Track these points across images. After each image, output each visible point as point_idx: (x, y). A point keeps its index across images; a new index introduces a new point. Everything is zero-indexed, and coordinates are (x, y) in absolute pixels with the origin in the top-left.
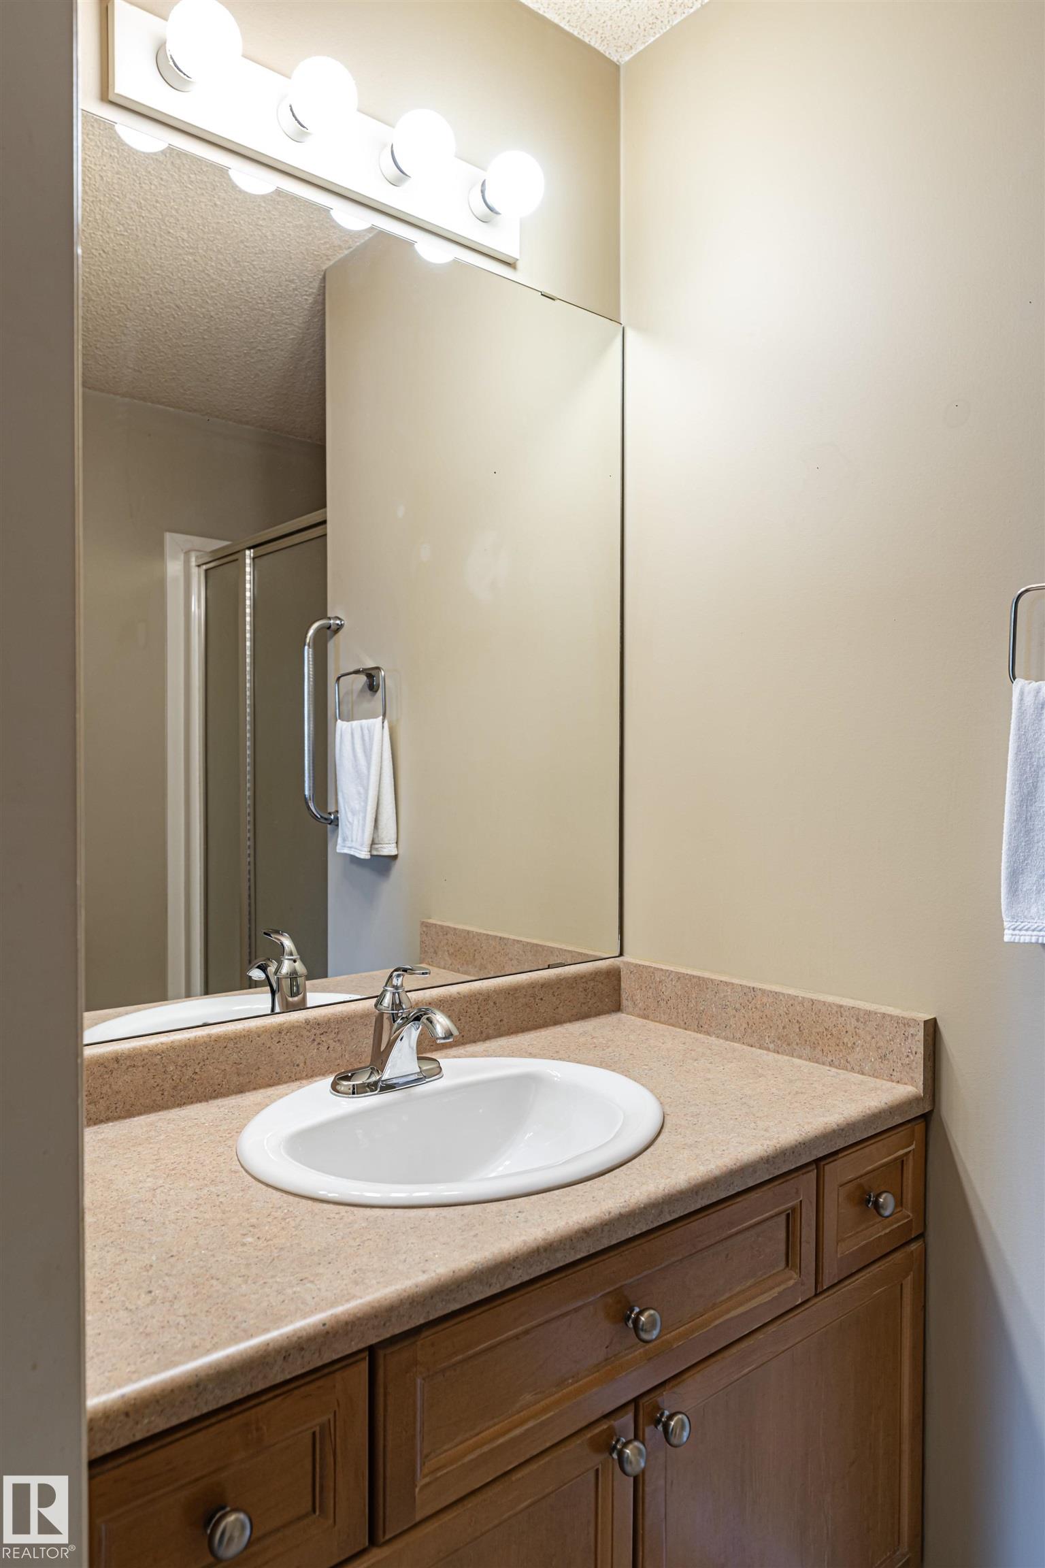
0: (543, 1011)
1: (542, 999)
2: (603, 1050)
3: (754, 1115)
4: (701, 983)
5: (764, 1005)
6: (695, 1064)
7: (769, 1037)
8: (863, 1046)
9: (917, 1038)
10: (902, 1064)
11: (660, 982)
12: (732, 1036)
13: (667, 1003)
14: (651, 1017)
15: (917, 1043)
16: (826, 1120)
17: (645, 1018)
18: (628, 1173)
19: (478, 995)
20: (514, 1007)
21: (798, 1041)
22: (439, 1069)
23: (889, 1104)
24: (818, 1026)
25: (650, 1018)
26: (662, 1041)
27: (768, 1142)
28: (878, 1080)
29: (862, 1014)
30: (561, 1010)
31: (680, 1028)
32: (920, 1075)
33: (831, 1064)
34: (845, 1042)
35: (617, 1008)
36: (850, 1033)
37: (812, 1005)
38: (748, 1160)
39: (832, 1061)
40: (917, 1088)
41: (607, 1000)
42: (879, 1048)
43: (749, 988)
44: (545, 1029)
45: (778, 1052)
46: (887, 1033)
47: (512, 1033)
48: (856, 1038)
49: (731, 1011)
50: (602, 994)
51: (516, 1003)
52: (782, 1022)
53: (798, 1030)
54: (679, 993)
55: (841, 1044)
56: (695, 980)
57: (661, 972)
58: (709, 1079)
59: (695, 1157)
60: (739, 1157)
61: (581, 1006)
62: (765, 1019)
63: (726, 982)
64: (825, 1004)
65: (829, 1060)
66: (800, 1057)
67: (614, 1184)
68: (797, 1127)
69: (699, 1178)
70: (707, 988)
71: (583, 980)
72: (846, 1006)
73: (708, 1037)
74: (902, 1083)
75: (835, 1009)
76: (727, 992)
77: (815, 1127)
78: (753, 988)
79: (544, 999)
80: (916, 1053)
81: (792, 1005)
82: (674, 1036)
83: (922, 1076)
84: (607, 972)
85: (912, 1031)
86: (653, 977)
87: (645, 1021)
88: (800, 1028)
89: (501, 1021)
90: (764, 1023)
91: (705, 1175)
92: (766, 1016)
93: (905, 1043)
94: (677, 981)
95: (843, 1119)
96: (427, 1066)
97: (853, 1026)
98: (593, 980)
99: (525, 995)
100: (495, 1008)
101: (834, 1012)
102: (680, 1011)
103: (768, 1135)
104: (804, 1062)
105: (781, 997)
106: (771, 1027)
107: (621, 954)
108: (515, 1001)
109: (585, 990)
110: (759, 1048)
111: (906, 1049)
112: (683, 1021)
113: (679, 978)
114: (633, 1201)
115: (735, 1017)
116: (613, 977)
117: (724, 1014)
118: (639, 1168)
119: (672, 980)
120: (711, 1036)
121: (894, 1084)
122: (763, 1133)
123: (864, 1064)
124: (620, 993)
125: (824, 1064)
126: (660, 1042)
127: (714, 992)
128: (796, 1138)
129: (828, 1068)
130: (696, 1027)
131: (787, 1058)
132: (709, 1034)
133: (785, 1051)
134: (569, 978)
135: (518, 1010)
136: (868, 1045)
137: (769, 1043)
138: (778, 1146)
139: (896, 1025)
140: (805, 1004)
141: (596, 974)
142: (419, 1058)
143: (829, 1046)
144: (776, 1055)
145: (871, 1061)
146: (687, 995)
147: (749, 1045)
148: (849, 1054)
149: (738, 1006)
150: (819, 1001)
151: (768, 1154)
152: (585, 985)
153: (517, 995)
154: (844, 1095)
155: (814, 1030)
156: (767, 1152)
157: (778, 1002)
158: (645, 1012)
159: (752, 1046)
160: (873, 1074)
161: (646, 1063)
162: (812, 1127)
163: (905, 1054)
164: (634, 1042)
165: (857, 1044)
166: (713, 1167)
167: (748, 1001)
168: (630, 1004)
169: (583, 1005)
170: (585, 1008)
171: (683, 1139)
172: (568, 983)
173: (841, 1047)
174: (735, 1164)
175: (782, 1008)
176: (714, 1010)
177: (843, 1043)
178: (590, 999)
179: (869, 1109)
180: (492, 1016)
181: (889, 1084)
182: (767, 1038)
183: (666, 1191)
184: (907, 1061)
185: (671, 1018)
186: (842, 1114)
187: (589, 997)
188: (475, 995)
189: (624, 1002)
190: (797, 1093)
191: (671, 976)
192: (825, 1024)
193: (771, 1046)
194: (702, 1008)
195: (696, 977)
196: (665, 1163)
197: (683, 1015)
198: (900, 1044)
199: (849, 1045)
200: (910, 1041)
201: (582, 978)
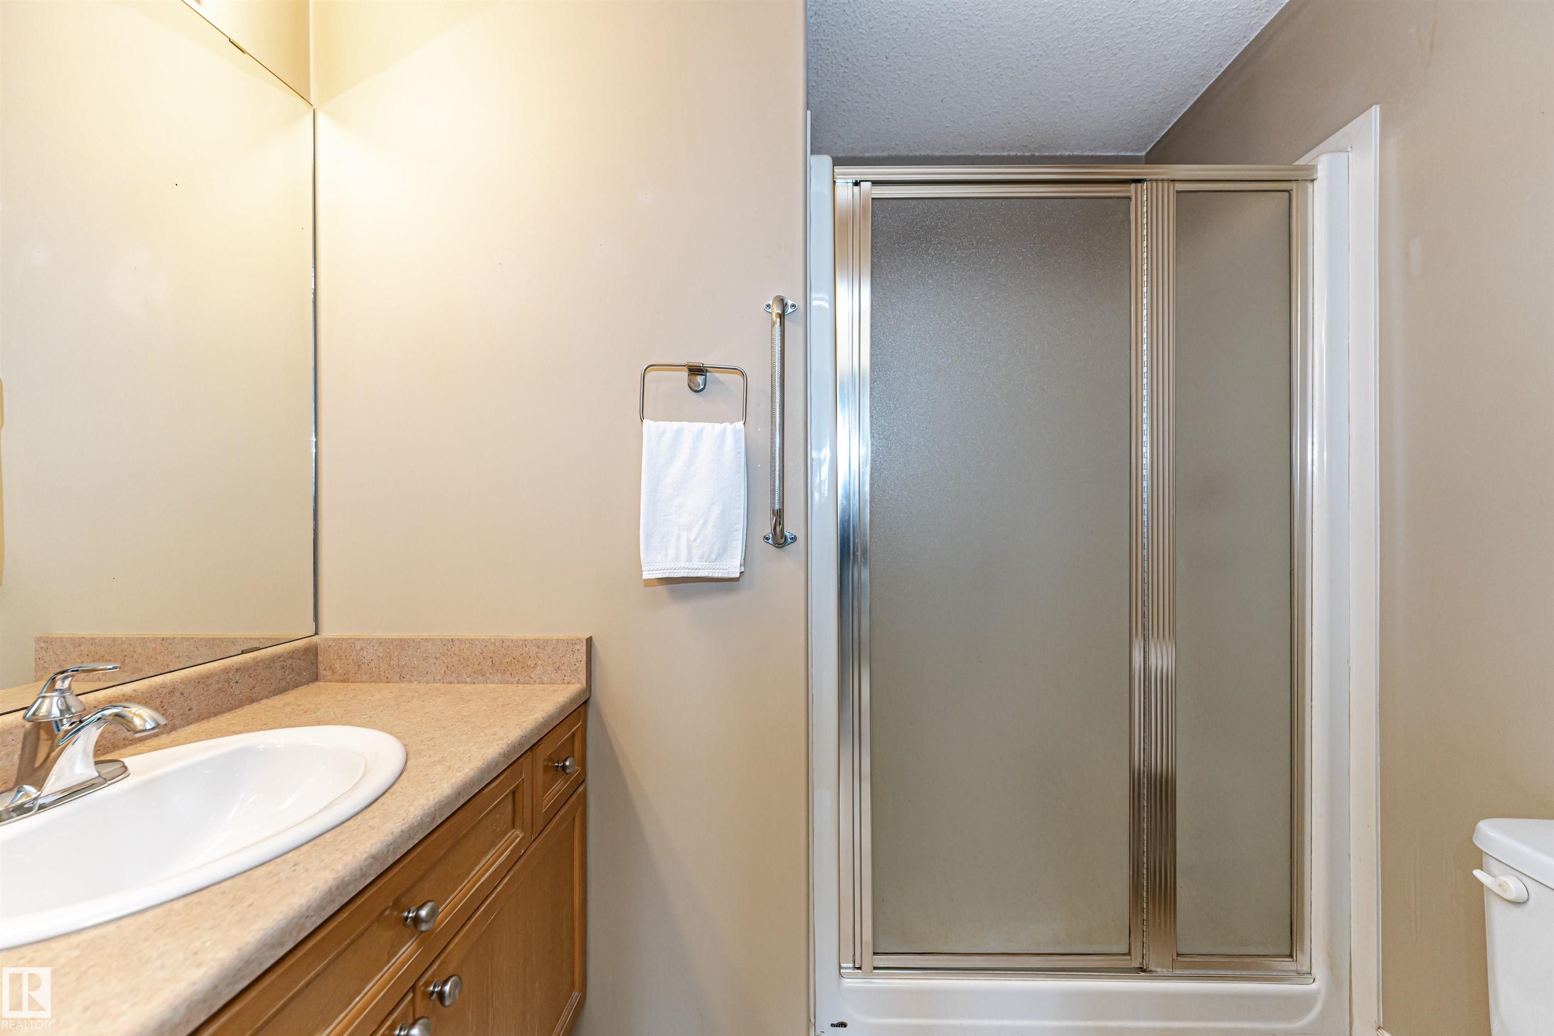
0: (239, 693)
1: (237, 682)
2: (315, 713)
3: (479, 727)
4: (403, 644)
5: (461, 650)
6: (410, 705)
7: (466, 673)
8: (542, 664)
9: (581, 651)
10: (571, 670)
11: (361, 650)
12: (433, 679)
13: (368, 665)
14: (352, 679)
15: (582, 654)
16: (535, 717)
17: (346, 682)
18: (394, 797)
19: (160, 690)
20: (206, 694)
21: (491, 671)
22: (123, 770)
23: (569, 697)
24: (507, 657)
25: (350, 681)
26: (370, 695)
27: (501, 742)
28: (554, 685)
29: (541, 643)
30: (258, 689)
31: (382, 682)
32: (584, 675)
33: (518, 682)
34: (529, 664)
35: (316, 678)
36: (532, 658)
37: (502, 643)
38: (492, 758)
39: (519, 680)
40: (581, 684)
41: (304, 673)
42: (554, 663)
43: (448, 640)
44: (241, 709)
45: (474, 683)
46: (560, 652)
47: (203, 719)
48: (537, 660)
49: (431, 661)
50: (300, 669)
51: (207, 690)
52: (477, 660)
53: (491, 663)
54: (381, 655)
55: (526, 666)
56: (397, 642)
57: (362, 642)
58: (428, 712)
59: (448, 769)
60: (484, 758)
61: (279, 682)
62: (462, 661)
63: (426, 639)
64: (512, 641)
65: (516, 679)
66: (493, 682)
67: (385, 810)
68: (517, 726)
69: (460, 782)
70: (409, 647)
71: (281, 659)
72: (529, 639)
73: (411, 684)
74: (571, 683)
75: (521, 643)
76: (428, 646)
77: (529, 723)
78: (452, 640)
79: (240, 681)
80: (581, 661)
81: (486, 646)
82: (379, 689)
83: (585, 676)
84: (305, 650)
85: (578, 647)
86: (353, 647)
87: (346, 684)
88: (492, 661)
89: (189, 710)
90: (462, 664)
91: (464, 778)
92: (464, 658)
93: (573, 656)
94: (379, 646)
95: (545, 714)
96: (107, 769)
97: (534, 652)
98: (291, 657)
99: (218, 681)
100: (182, 698)
101: (520, 645)
102: (381, 669)
103: (498, 737)
104: (497, 685)
105: (476, 642)
106: (468, 666)
107: (316, 634)
108: (205, 689)
109: (283, 668)
110: (458, 683)
111: (573, 660)
112: (385, 676)
113: (381, 643)
114: (411, 817)
115: (435, 664)
116: (312, 652)
117: (425, 664)
118: (402, 791)
119: (373, 646)
120: (412, 683)
121: (566, 685)
122: (493, 737)
123: (543, 677)
124: (317, 666)
125: (512, 683)
126: (368, 696)
127: (416, 648)
128: (519, 734)
129: (516, 685)
130: (398, 678)
131: (482, 685)
132: (410, 682)
133: (480, 680)
134: (266, 659)
135: (210, 697)
136: (546, 663)
137: (466, 678)
138: (509, 742)
139: (566, 645)
140: (497, 644)
141: (294, 652)
142: (96, 763)
143: (516, 669)
144: (473, 686)
145: (549, 673)
146: (389, 656)
147: (448, 683)
148: (532, 672)
149: (438, 655)
150: (508, 639)
151: (504, 750)
152: (283, 663)
153: (208, 683)
154: (537, 699)
155: (504, 661)
156: (503, 749)
157: (473, 646)
158: (345, 677)
159: (451, 683)
160: (550, 682)
161: (364, 714)
162: (528, 724)
163: (573, 664)
164: (343, 701)
165: (538, 664)
166: (468, 770)
167: (447, 650)
168: (328, 673)
169: (281, 681)
170: (283, 684)
171: (429, 759)
172: (265, 663)
173: (526, 669)
174: (483, 764)
175: (477, 650)
176: (416, 662)
177: (527, 665)
178: (288, 675)
179: (558, 703)
180: (177, 707)
181: (563, 686)
182: (464, 674)
183: (436, 800)
184: (575, 667)
185: (373, 676)
186: (544, 710)
187: (287, 673)
188: (158, 690)
189: (322, 672)
190: (503, 705)
191: (372, 643)
192: (513, 655)
193: (469, 680)
194: (403, 663)
195: (398, 639)
196: (424, 780)
197: (385, 672)
198: (570, 658)
199: (532, 666)
200: (576, 654)
201: (280, 657)
